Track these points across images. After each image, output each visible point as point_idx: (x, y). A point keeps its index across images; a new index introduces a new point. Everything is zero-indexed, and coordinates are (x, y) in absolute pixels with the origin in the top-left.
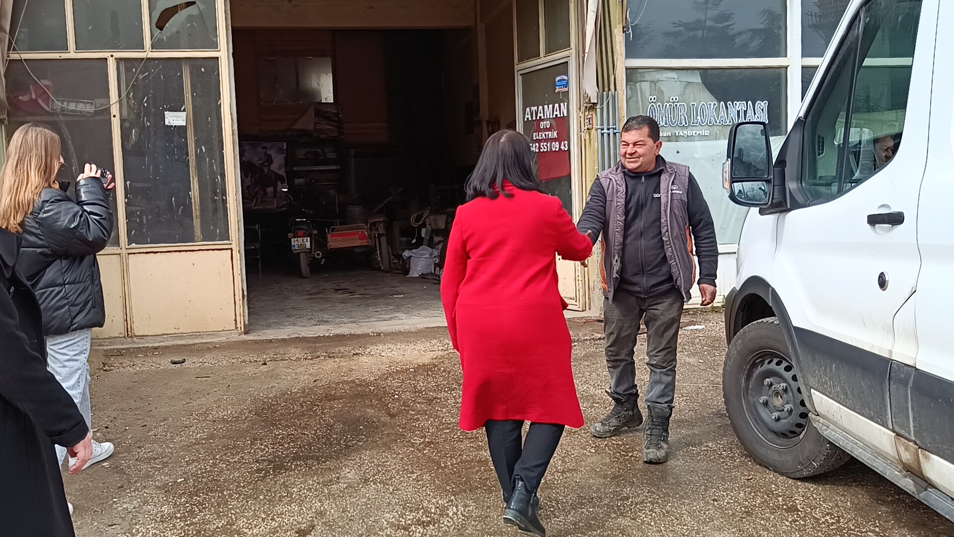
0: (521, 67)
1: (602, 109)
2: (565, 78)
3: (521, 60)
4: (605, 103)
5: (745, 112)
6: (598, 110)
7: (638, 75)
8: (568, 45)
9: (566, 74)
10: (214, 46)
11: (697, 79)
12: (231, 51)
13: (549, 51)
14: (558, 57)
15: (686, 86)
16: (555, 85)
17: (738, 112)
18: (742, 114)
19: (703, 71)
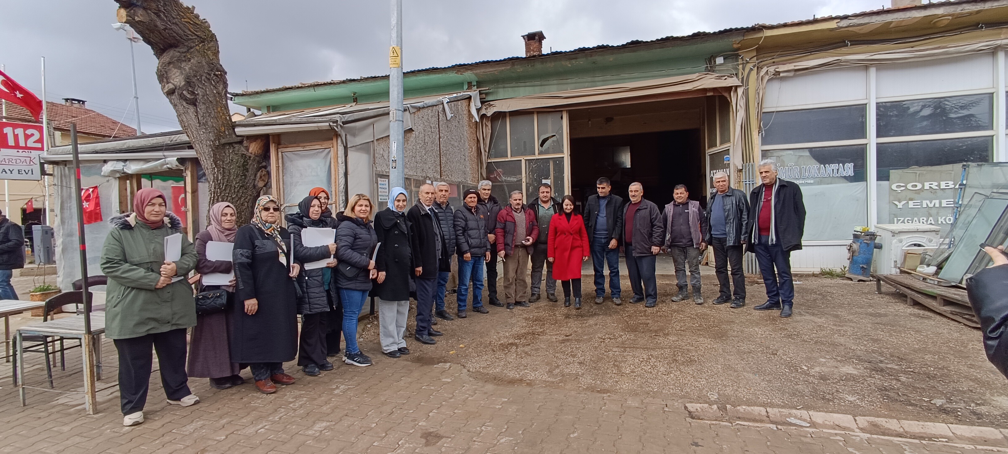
0: (709, 151)
1: (746, 172)
2: (728, 156)
3: (709, 148)
4: (747, 169)
5: (838, 170)
6: (744, 173)
7: (769, 154)
8: (729, 141)
9: (729, 154)
10: (562, 152)
11: (807, 153)
12: (569, 154)
13: (721, 143)
14: (725, 146)
15: (799, 158)
16: (724, 160)
17: (833, 170)
18: (835, 171)
19: (810, 149)
